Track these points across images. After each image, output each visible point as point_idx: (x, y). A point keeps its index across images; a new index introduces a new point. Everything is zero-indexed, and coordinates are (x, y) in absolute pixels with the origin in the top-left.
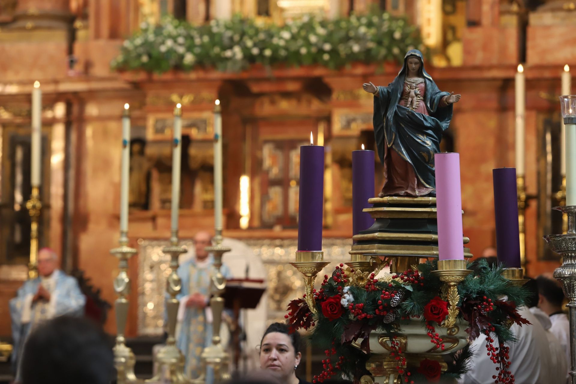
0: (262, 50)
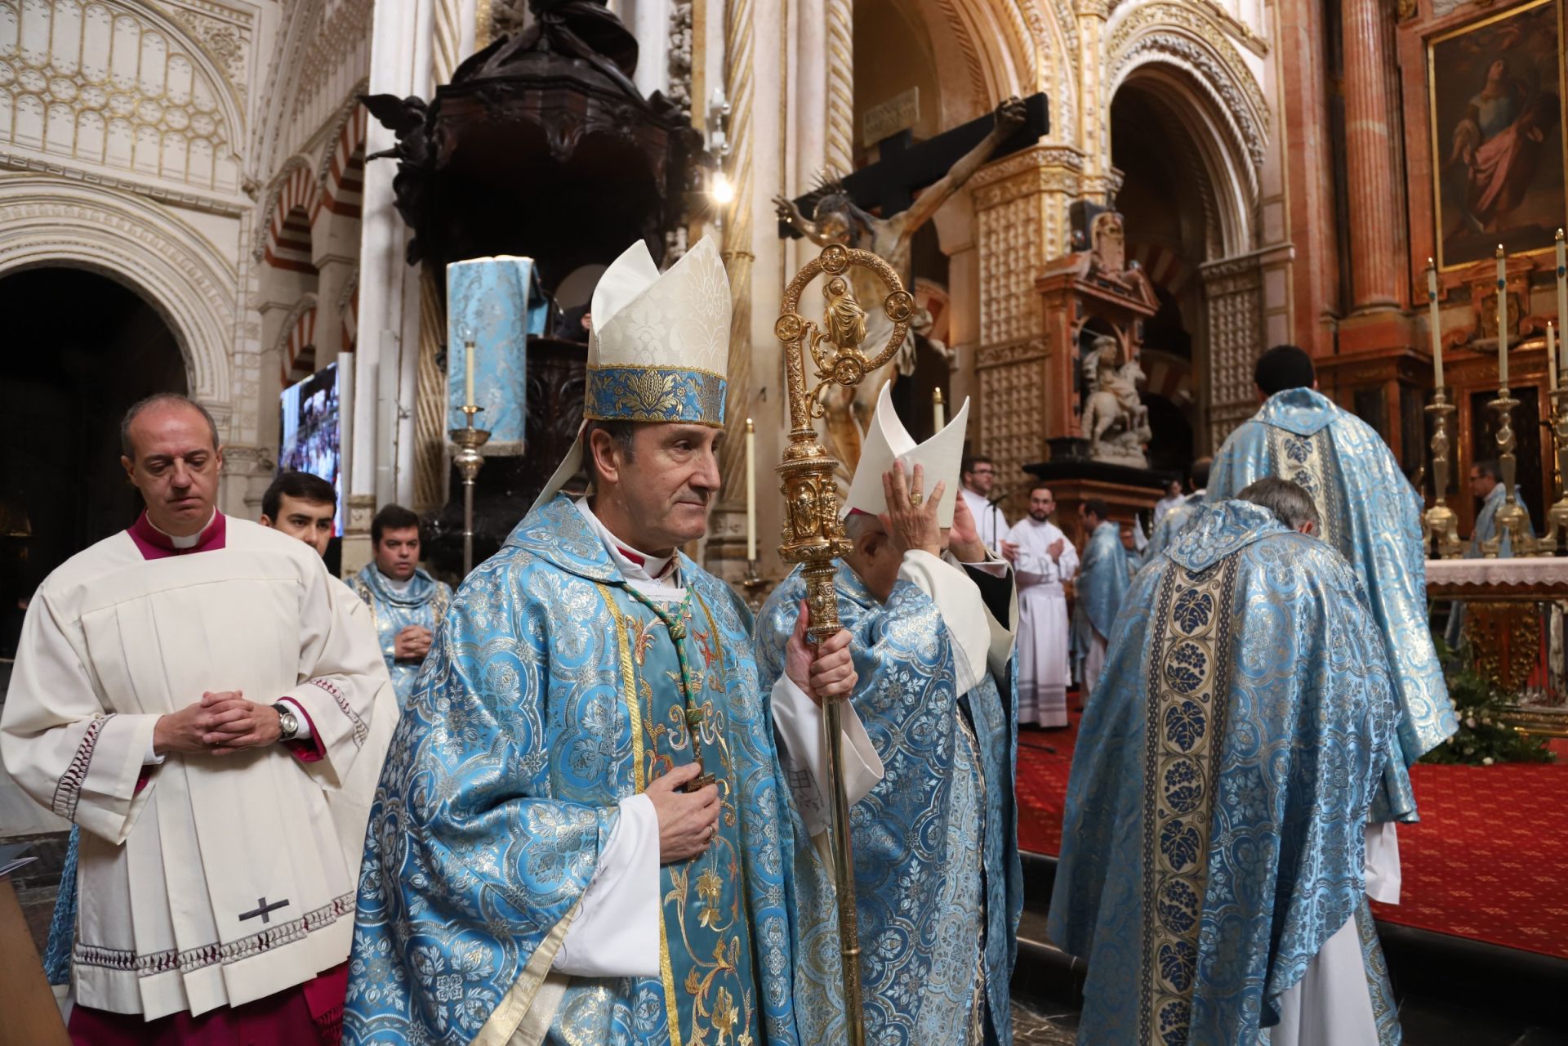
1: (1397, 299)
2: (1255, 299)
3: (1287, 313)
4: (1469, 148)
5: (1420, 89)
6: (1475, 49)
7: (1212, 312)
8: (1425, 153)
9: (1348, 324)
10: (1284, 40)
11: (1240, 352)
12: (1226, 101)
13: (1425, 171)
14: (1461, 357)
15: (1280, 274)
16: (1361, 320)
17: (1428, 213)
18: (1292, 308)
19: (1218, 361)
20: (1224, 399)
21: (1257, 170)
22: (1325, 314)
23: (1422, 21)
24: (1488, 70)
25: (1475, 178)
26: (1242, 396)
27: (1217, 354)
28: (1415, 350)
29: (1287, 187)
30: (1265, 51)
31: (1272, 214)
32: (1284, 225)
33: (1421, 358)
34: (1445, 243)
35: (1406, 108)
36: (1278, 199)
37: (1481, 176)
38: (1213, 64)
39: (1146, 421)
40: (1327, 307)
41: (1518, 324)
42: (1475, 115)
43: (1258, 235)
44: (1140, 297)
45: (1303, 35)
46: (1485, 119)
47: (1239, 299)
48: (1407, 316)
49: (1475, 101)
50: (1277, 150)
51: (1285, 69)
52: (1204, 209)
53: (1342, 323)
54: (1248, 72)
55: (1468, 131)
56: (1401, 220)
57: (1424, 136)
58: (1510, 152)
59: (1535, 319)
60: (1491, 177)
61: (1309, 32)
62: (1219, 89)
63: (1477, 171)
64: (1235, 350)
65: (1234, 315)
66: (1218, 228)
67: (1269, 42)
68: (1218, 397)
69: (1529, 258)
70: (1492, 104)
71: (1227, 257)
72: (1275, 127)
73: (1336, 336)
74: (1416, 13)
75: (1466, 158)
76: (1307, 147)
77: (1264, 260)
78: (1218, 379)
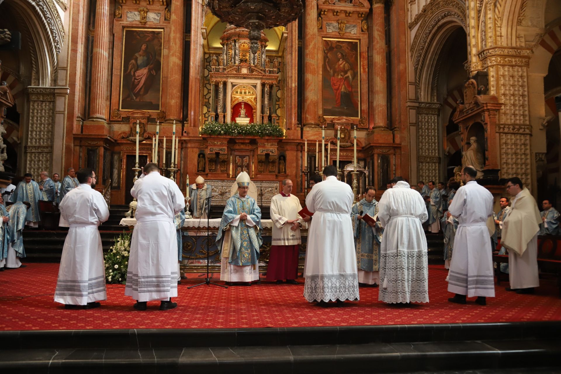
0: (242, 131)
1: (104, 117)
2: (51, 106)
3: (64, 114)
4: (133, 70)
5: (120, 44)
6: (138, 37)
7: (31, 107)
8: (119, 67)
9: (87, 123)
10: (73, 8)
11: (43, 126)
12: (48, 24)
13: (119, 74)
14: (125, 142)
15: (63, 98)
16: (92, 122)
17: (118, 89)
18: (66, 112)
19: (32, 128)
20: (34, 143)
21: (57, 54)
22: (78, 117)
23: (123, 21)
24: (142, 46)
25: (134, 81)
26: (42, 143)
27: (32, 125)
28: (110, 137)
29: (69, 65)
30: (66, 9)
31: (61, 74)
32: (66, 80)
33: (112, 140)
34: (122, 100)
35: (114, 49)
36: (65, 69)
37: (136, 81)
38: (45, 7)
39: (5, 151)
40: (80, 115)
41: (143, 134)
42: (136, 59)
43: (55, 80)
44: (7, 98)
45: (81, 9)
46: (139, 62)
47: (44, 104)
48: (108, 124)
49: (137, 55)
50: (67, 49)
51: (73, 19)
52: (32, 63)
53: (84, 122)
54: (58, 15)
55: (134, 65)
56: (109, 89)
57: (119, 61)
58: (146, 75)
59: (148, 133)
60: (139, 82)
61: (84, 8)
62: (46, 18)
63: (135, 79)
64: (41, 124)
65: (41, 110)
66: (38, 73)
67: (68, 6)
68: (31, 142)
69: (148, 112)
70: (142, 57)
71: (40, 86)
72: (66, 40)
73: (82, 126)
74: (121, 17)
75: (132, 73)
76: (78, 52)
77: (56, 91)
78: (31, 135)
